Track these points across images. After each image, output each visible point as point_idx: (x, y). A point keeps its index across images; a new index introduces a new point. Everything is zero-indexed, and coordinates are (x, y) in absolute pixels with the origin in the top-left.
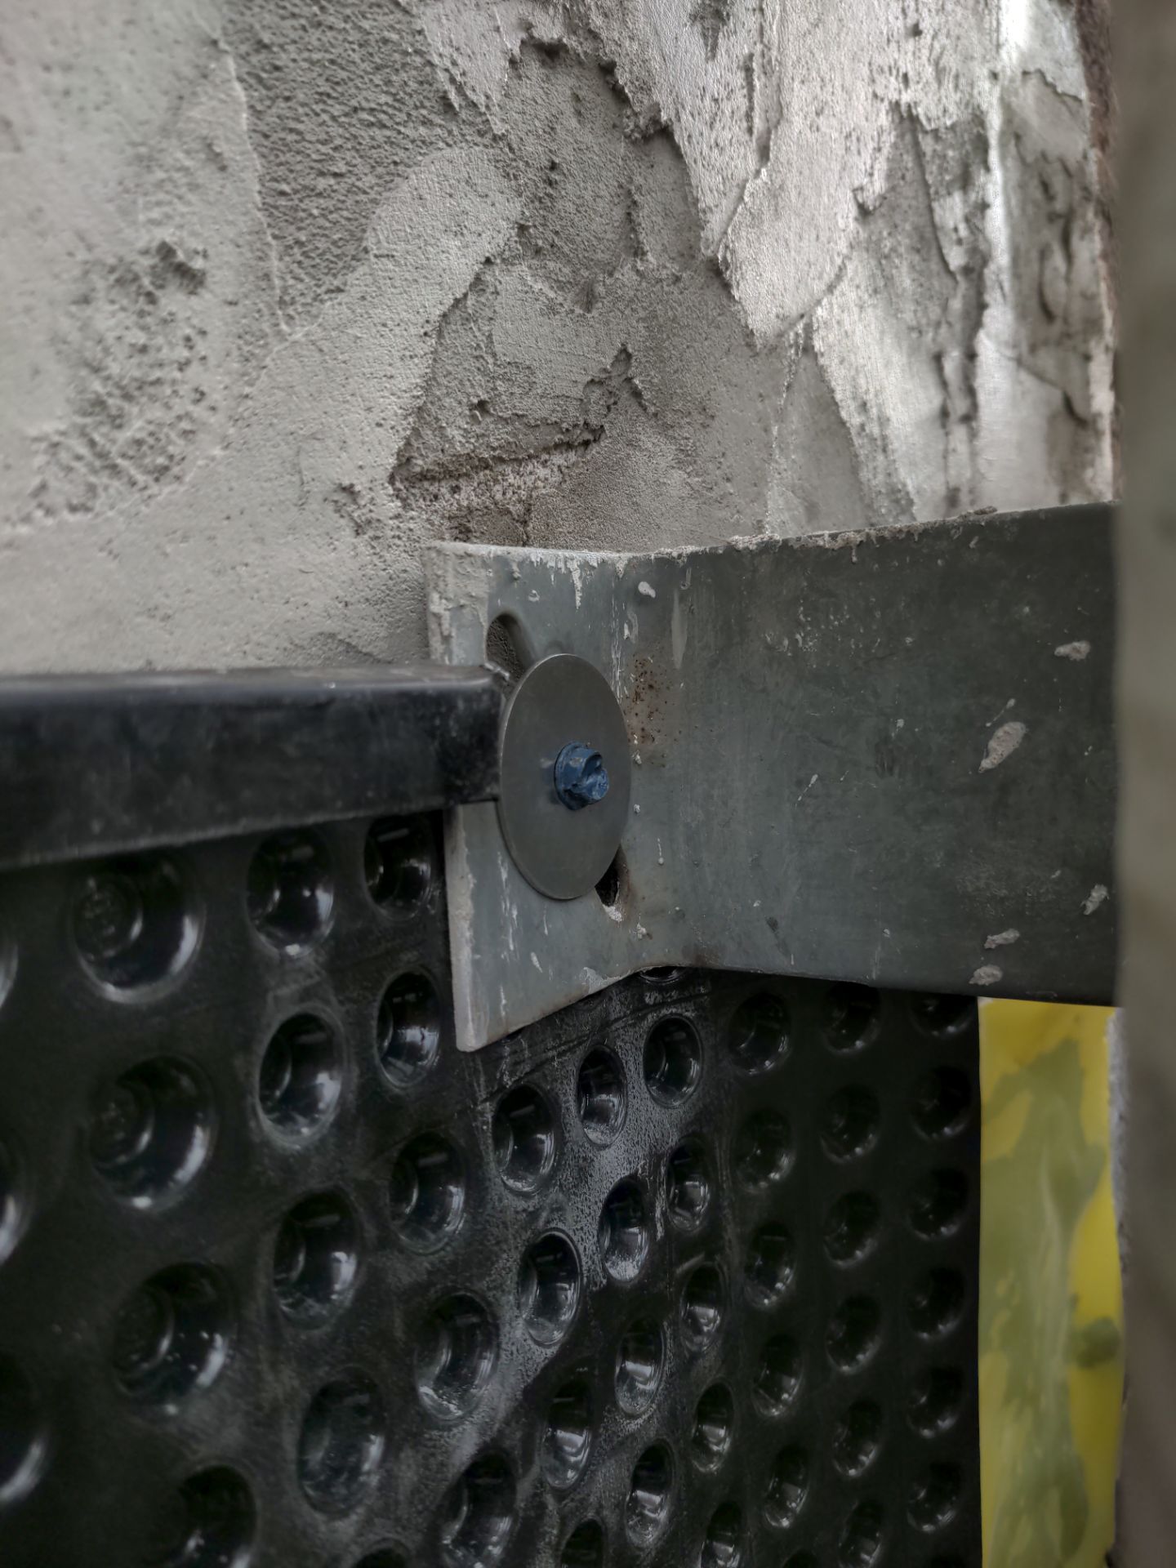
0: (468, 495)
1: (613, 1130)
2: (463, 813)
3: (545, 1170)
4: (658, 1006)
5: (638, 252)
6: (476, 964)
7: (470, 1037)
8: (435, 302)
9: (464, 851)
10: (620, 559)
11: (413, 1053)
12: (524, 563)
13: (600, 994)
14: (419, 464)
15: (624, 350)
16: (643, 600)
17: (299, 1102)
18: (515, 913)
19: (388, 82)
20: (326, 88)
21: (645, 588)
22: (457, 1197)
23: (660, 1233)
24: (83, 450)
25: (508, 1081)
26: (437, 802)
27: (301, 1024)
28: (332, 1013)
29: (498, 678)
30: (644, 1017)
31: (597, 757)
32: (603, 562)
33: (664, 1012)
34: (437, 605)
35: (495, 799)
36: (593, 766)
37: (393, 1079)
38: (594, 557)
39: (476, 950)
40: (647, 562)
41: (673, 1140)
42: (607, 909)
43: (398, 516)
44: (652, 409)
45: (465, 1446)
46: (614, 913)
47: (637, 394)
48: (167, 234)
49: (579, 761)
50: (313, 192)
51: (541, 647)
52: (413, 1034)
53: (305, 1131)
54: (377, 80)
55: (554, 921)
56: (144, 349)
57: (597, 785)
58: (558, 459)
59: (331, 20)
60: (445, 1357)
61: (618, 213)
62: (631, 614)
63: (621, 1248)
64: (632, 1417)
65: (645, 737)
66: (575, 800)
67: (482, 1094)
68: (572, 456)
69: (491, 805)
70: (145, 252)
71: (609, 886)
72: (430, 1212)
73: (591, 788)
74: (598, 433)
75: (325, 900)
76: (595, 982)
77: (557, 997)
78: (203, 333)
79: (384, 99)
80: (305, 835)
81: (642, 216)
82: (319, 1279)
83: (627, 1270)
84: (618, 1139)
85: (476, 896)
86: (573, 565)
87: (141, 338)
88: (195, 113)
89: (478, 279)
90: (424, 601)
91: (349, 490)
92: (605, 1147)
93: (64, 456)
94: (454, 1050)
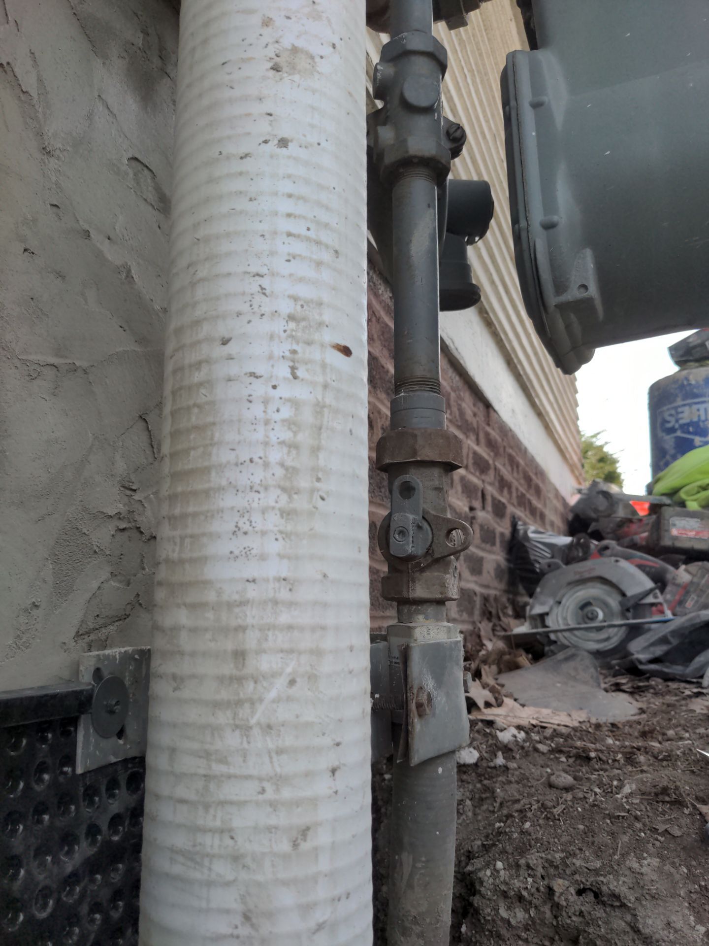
0: (92, 637)
1: (116, 800)
2: (83, 717)
3: (96, 806)
4: (132, 768)
5: (144, 569)
6: (82, 753)
7: (79, 771)
8: (88, 595)
9: (82, 725)
10: (129, 649)
11: (66, 773)
12: (104, 655)
13: (115, 763)
14: (81, 632)
15: (138, 594)
16: (136, 659)
17: (40, 780)
18: (93, 740)
19: (82, 552)
20: (68, 558)
21: (137, 657)
22: (73, 807)
23: (126, 830)
24: (15, 646)
25: (88, 783)
26: (77, 714)
27: (43, 763)
28: (49, 761)
29: (94, 686)
30: (127, 771)
31: (118, 702)
32: (125, 652)
33: (134, 770)
34: (82, 668)
35: (91, 713)
36: (117, 703)
37: (61, 779)
38: (123, 650)
39: (83, 749)
40: (138, 650)
41: (133, 805)
42: (119, 740)
43: (74, 646)
44: (145, 607)
45: (69, 869)
46: (121, 742)
47: (140, 604)
48: (34, 600)
49: (114, 702)
50: (63, 581)
51: (106, 675)
52: (66, 769)
53: (42, 787)
54: (80, 553)
55: (104, 743)
56: (27, 623)
57: (118, 708)
58: (117, 623)
59: (71, 544)
60: (66, 848)
61: (139, 560)
62: (133, 663)
63: (116, 832)
64: (113, 879)
65: (134, 694)
66: (112, 712)
67: (81, 785)
68: (121, 622)
69: (90, 715)
70: (29, 605)
71: (121, 734)
72: (66, 811)
73: (116, 709)
74: (128, 616)
75: (50, 736)
76: (113, 760)
77: (103, 763)
78: (38, 617)
79: (81, 556)
80: (46, 722)
81: (145, 560)
82: (40, 821)
83: (116, 838)
84: (117, 802)
85: (84, 737)
86: (117, 653)
87: (27, 621)
88: (42, 574)
89: (99, 587)
90: (78, 665)
91: (65, 643)
92: (113, 804)
93: (11, 647)
94: (75, 774)
